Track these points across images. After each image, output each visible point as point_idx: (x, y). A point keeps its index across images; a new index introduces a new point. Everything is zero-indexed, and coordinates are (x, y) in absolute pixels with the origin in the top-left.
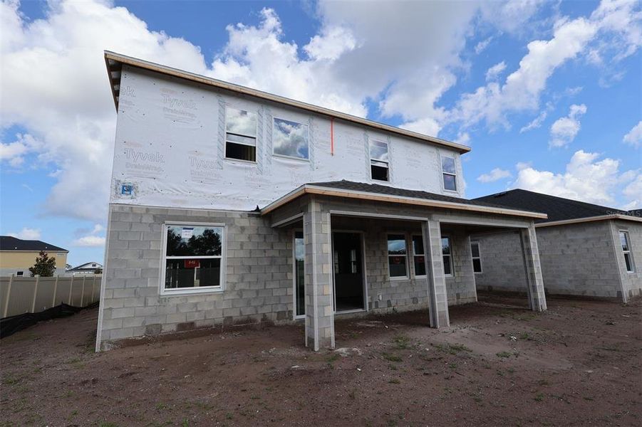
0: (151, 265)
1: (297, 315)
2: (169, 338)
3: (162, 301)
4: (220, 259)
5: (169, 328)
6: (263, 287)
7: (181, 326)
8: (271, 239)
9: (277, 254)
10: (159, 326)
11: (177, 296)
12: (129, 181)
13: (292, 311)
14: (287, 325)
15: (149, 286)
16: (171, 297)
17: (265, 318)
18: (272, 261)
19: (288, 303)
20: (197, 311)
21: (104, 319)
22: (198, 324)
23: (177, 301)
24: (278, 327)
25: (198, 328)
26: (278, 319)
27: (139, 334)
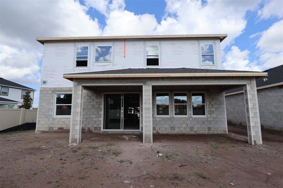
0: (51, 107)
1: (104, 129)
2: (56, 132)
3: (54, 119)
4: (71, 105)
5: (56, 129)
6: (89, 117)
7: (59, 128)
8: (93, 97)
9: (95, 104)
10: (52, 128)
11: (58, 118)
12: (45, 80)
13: (101, 127)
14: (98, 133)
15: (50, 114)
16: (56, 118)
17: (89, 129)
18: (93, 106)
19: (99, 124)
20: (64, 124)
21: (38, 124)
22: (65, 128)
23: (58, 120)
24: (94, 133)
25: (65, 130)
26: (94, 130)
27: (47, 130)
